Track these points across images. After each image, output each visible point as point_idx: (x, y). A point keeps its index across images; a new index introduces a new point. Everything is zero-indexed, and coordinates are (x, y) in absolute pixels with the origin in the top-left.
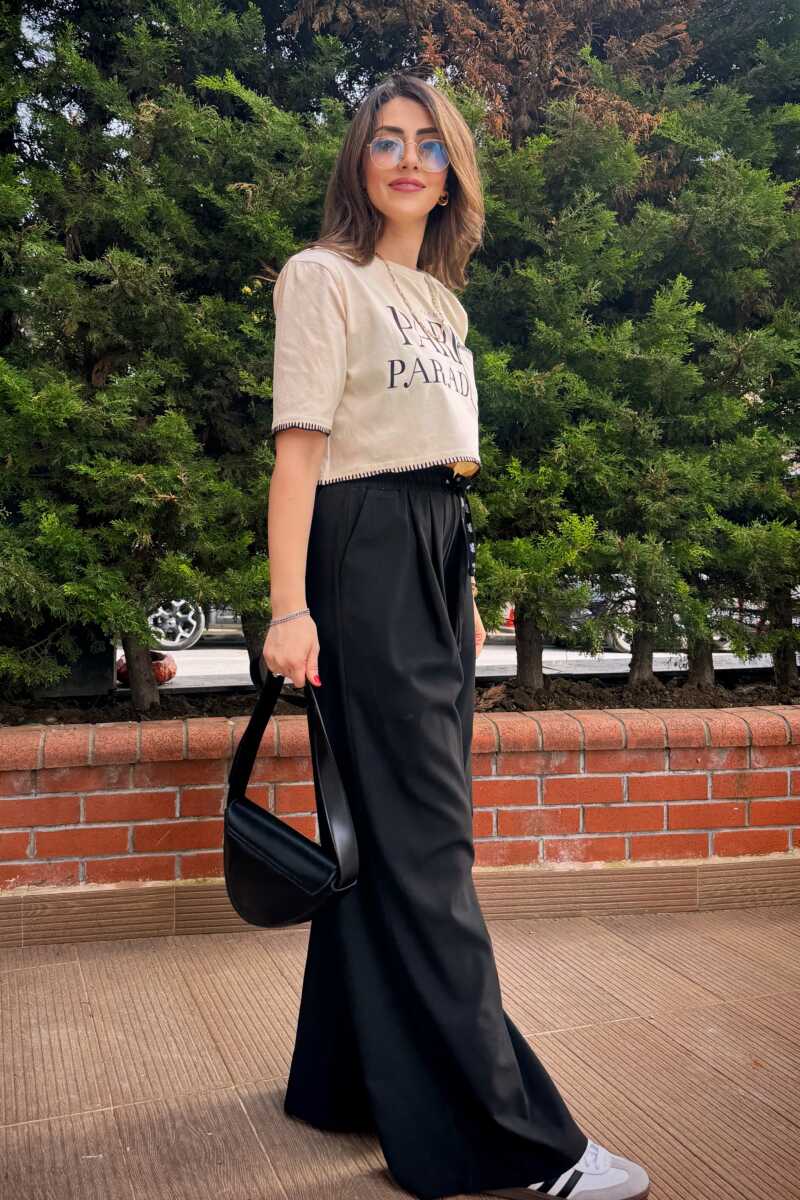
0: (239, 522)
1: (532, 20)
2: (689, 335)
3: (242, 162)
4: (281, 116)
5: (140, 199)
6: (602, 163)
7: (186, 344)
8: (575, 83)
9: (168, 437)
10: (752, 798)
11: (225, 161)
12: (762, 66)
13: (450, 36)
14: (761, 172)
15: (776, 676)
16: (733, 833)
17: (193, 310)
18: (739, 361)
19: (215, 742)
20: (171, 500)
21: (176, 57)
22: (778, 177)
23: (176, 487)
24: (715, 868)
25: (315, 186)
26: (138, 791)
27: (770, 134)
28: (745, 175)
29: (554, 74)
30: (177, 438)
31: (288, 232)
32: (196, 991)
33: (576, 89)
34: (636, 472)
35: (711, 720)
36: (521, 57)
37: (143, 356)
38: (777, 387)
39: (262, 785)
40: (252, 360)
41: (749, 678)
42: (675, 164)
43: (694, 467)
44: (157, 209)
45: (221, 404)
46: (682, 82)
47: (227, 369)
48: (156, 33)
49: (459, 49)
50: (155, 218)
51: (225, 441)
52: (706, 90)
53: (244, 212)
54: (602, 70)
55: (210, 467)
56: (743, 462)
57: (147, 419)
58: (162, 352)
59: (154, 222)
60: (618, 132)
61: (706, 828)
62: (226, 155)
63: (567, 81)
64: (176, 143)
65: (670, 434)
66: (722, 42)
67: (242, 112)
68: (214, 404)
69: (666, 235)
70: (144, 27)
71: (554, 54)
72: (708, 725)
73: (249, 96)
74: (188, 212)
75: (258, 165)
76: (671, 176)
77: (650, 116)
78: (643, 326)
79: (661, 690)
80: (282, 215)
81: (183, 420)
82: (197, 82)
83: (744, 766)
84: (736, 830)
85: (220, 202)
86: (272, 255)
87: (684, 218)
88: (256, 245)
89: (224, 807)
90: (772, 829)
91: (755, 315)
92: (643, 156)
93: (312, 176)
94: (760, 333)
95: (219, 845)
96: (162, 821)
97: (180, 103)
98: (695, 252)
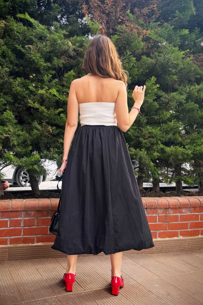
0: (28, 143)
2: (155, 93)
3: (30, 39)
4: (41, 26)
6: (132, 44)
7: (13, 91)
8: (125, 21)
9: (7, 118)
10: (169, 222)
11: (25, 39)
12: (177, 18)
13: (90, 6)
14: (176, 48)
15: (176, 189)
16: (164, 232)
17: (15, 81)
18: (169, 101)
19: (20, 206)
20: (8, 136)
21: (11, 8)
22: (181, 49)
23: (9, 133)
24: (159, 241)
25: (51, 47)
27: (179, 37)
28: (172, 49)
29: (119, 18)
30: (10, 119)
31: (43, 60)
32: (13, 276)
33: (126, 22)
34: (140, 132)
35: (158, 200)
36: (110, 12)
37: (0, 94)
38: (179, 109)
39: (33, 218)
40: (32, 97)
41: (169, 189)
42: (153, 45)
43: (155, 130)
44: (5, 52)
45: (23, 109)
46: (155, 22)
47: (25, 99)
49: (93, 10)
50: (4, 54)
51: (24, 120)
52: (162, 24)
53: (30, 54)
54: (133, 17)
55: (19, 127)
56: (169, 130)
57: (1, 113)
58: (6, 94)
59: (4, 56)
60: (137, 35)
61: (156, 230)
62: (25, 37)
63: (123, 20)
64: (11, 33)
65: (149, 121)
66: (166, 11)
67: (30, 25)
68: (21, 109)
69: (149, 65)
71: (119, 12)
72: (157, 202)
73: (32, 20)
74: (14, 53)
75: (34, 40)
76: (151, 48)
77: (146, 31)
79: (145, 192)
80: (41, 55)
81: (12, 113)
82: (17, 15)
83: (167, 213)
84: (164, 231)
85: (23, 50)
86: (38, 66)
87: (154, 60)
88: (33, 63)
89: (22, 224)
90: (174, 231)
91: (173, 88)
92: (144, 42)
93: (50, 44)
94: (175, 93)
95: (20, 235)
96: (4, 228)
97: (12, 21)
98: (157, 70)
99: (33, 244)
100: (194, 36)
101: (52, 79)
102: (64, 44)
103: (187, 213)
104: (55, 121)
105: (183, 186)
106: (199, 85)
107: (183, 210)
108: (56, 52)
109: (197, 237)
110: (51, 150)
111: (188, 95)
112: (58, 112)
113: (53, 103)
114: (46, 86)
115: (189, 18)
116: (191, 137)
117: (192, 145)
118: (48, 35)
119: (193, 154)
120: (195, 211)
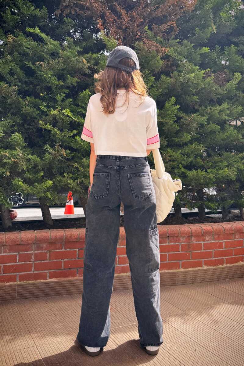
0: (39, 168)
1: (130, 17)
2: (175, 115)
3: (40, 55)
4: (53, 42)
5: (7, 66)
6: (151, 62)
7: (21, 111)
8: (143, 37)
9: (15, 141)
10: (192, 251)
11: (35, 55)
12: (197, 36)
13: (106, 21)
14: (196, 67)
15: (199, 215)
17: (24, 101)
18: (189, 122)
19: (30, 238)
20: (17, 161)
21: (19, 21)
22: (201, 68)
23: (18, 157)
24: (181, 272)
25: (64, 64)
26: (5, 254)
27: (199, 56)
28: (192, 68)
29: (137, 34)
30: (18, 141)
31: (55, 78)
32: (23, 317)
33: (143, 39)
36: (127, 28)
37: (7, 115)
38: (200, 130)
39: (45, 251)
40: (43, 118)
41: (191, 215)
42: (172, 63)
43: (176, 153)
44: (13, 69)
45: (33, 131)
46: (174, 39)
47: (35, 120)
48: (13, 13)
49: (108, 25)
50: (12, 71)
51: (34, 142)
52: (181, 42)
53: (41, 71)
54: (151, 34)
55: (29, 150)
56: (190, 152)
57: (8, 135)
58: (14, 114)
59: (12, 73)
60: (155, 53)
61: (179, 260)
62: (35, 53)
63: (140, 36)
64: (19, 49)
65: (170, 144)
66: (186, 28)
67: (41, 40)
68: (31, 131)
69: (169, 85)
70: (9, 11)
71: (137, 28)
72: (179, 229)
73: (43, 35)
74: (23, 70)
75: (46, 57)
76: (171, 67)
77: (165, 49)
78: (162, 112)
79: (166, 219)
80: (53, 72)
81: (20, 135)
82: (26, 30)
83: (190, 242)
84: (188, 261)
85: (33, 67)
86: (50, 85)
87: (174, 80)
88: (45, 82)
89: (33, 259)
90: (198, 260)
91: (194, 109)
92: (162, 61)
93: (62, 61)
94: (195, 115)
95: (31, 271)
96: (13, 264)
97: (21, 36)
98: (177, 90)
99: (45, 280)
100: (214, 54)
101: (65, 98)
102: (78, 61)
103: (210, 241)
104: (69, 143)
105: (205, 211)
106: (220, 105)
107: (207, 238)
108: (69, 69)
109: (221, 266)
110: (65, 175)
111: (209, 116)
112: (73, 134)
113: (67, 124)
114: (58, 106)
115: (209, 36)
116: (213, 160)
117: (214, 168)
118: (61, 51)
119: (216, 178)
120: (218, 238)
